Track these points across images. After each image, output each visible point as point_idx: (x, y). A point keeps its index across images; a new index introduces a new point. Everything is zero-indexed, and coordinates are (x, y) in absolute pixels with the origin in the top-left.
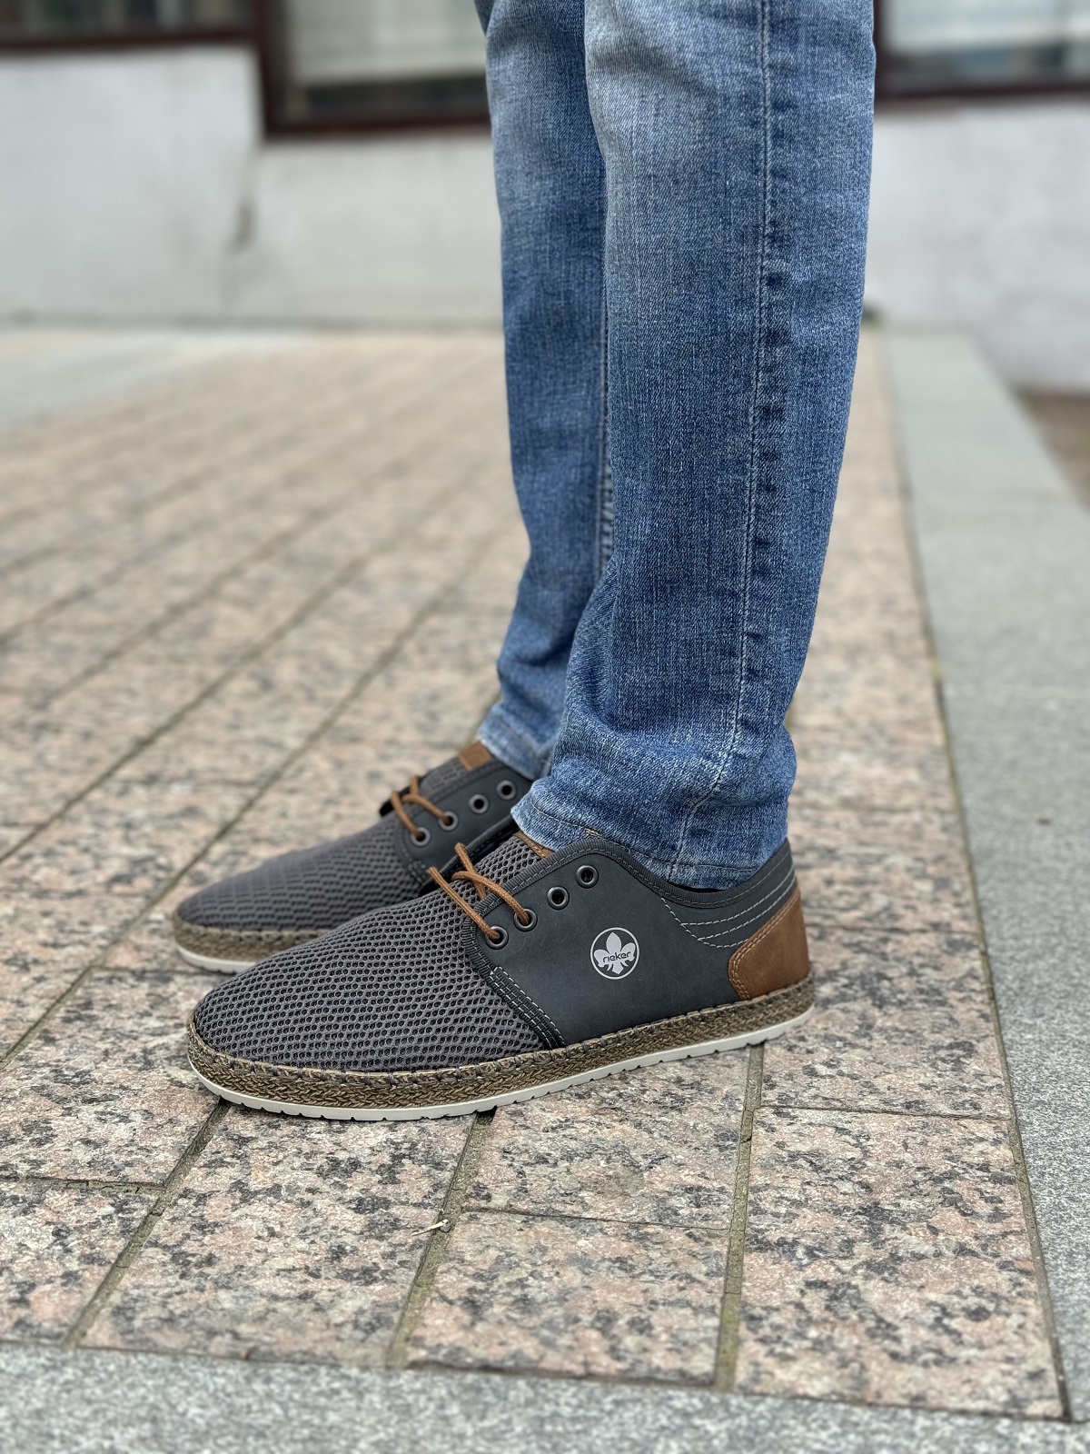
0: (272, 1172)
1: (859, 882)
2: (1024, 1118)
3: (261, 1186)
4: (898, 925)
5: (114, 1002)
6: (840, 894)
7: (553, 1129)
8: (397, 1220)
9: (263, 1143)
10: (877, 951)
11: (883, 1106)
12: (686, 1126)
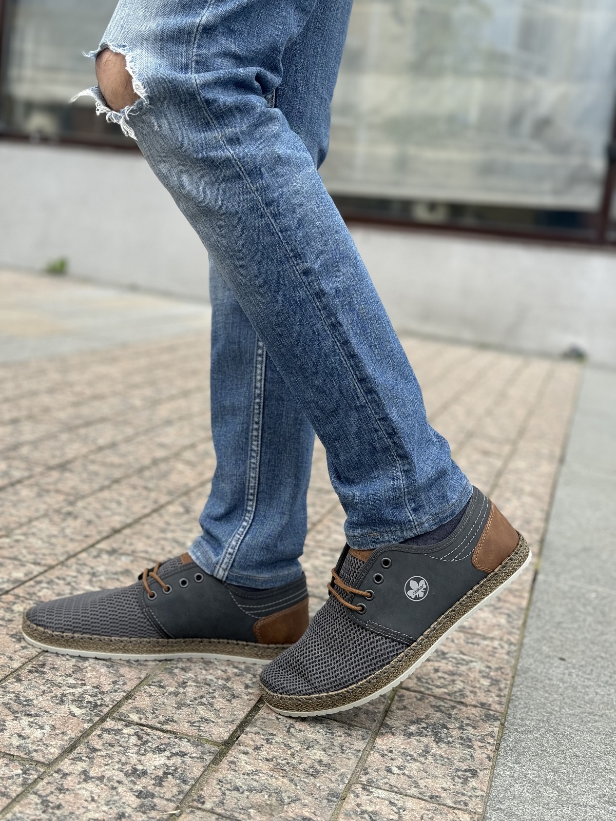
0: (103, 769)
1: (452, 674)
2: (488, 815)
3: (95, 775)
4: (463, 700)
5: (56, 666)
6: (440, 678)
7: (248, 774)
8: (155, 805)
9: (103, 753)
10: (447, 712)
11: (419, 795)
12: (315, 786)
